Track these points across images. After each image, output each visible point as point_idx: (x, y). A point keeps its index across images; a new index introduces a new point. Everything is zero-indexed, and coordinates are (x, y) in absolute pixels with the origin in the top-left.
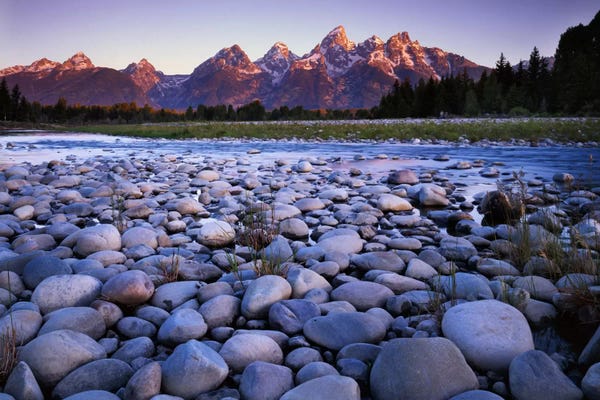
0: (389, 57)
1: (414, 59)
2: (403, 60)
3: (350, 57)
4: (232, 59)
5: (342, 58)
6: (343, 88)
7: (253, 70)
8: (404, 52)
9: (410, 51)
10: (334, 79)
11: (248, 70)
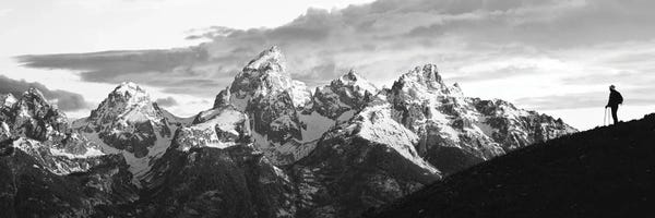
0: (404, 122)
1: (458, 124)
2: (433, 128)
3: (303, 118)
4: (27, 124)
5: (286, 120)
6: (314, 190)
7: (83, 149)
8: (433, 111)
9: (447, 108)
10: (288, 169)
11: (71, 150)
